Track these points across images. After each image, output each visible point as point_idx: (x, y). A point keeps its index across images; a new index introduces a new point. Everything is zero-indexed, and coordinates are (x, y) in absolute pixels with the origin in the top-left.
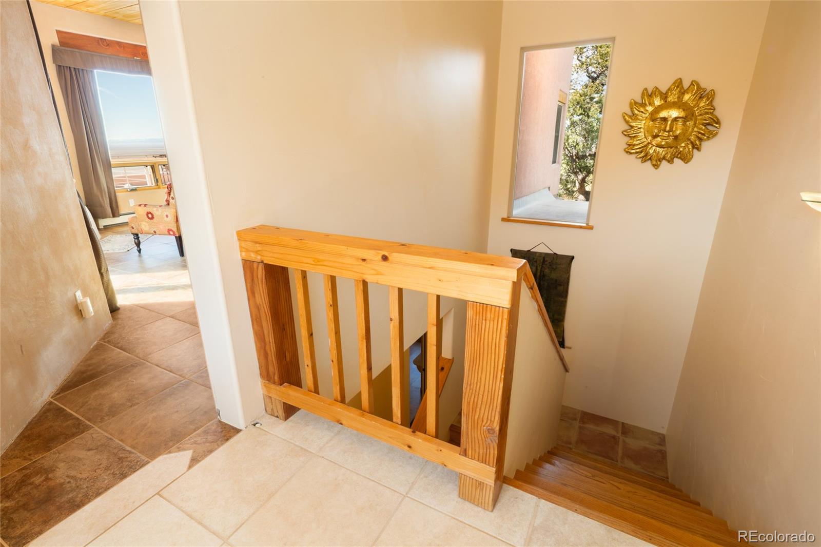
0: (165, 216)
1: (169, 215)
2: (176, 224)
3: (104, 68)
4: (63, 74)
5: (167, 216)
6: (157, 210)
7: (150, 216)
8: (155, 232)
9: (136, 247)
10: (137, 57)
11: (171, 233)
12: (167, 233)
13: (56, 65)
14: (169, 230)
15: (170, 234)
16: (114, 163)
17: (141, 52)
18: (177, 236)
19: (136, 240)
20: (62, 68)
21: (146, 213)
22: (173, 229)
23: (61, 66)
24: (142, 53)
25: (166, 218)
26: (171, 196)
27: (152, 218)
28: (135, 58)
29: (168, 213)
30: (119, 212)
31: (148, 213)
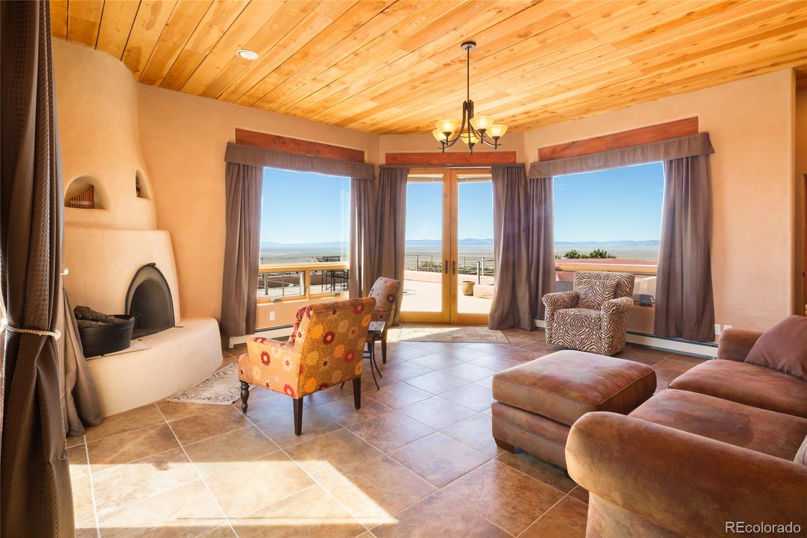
0: (284, 363)
1: (290, 362)
2: (297, 379)
3: (273, 165)
4: (231, 171)
5: (288, 363)
6: (276, 351)
7: (265, 358)
8: (268, 385)
9: (242, 402)
10: (310, 154)
11: (289, 391)
12: (283, 390)
13: (227, 162)
14: (287, 387)
15: (286, 393)
16: (262, 268)
17: (314, 149)
18: (297, 398)
19: (243, 391)
20: (232, 164)
21: (261, 353)
22: (292, 386)
23: (231, 163)
24: (316, 150)
25: (285, 365)
26: (298, 331)
27: (267, 363)
28: (308, 155)
29: (289, 359)
30: (254, 328)
31: (264, 354)
